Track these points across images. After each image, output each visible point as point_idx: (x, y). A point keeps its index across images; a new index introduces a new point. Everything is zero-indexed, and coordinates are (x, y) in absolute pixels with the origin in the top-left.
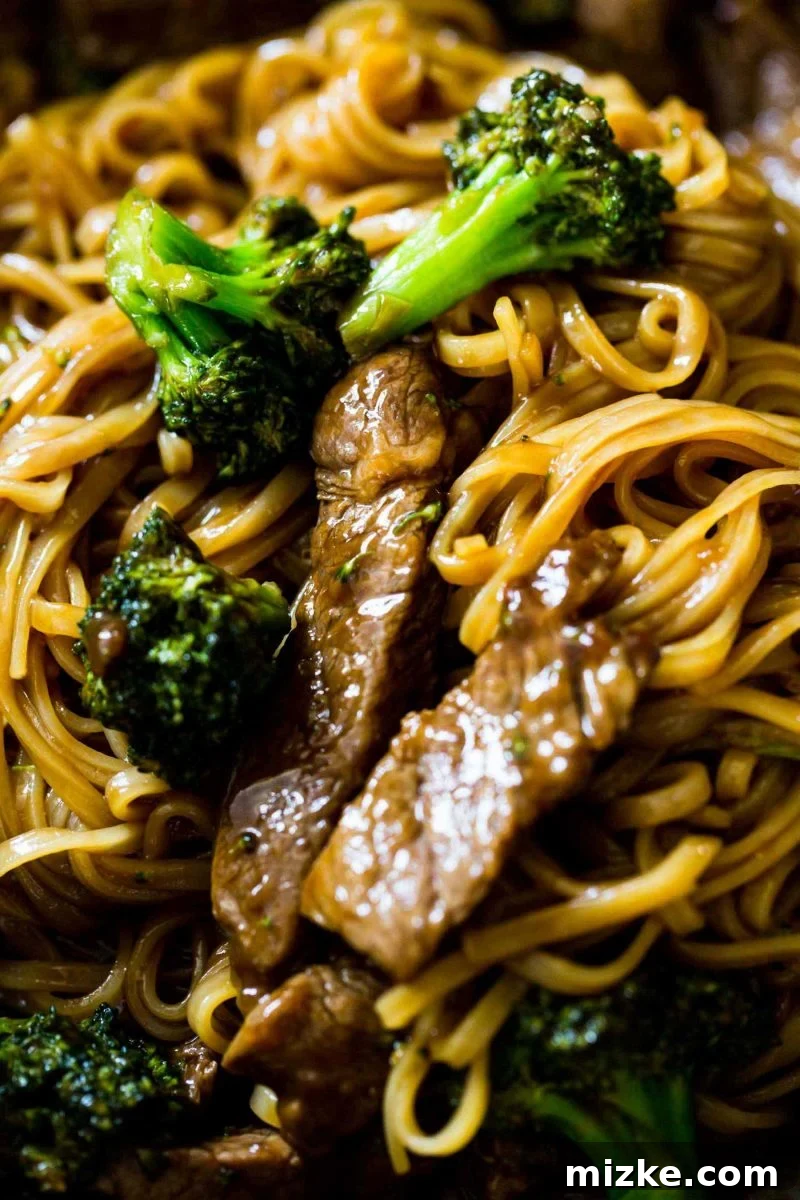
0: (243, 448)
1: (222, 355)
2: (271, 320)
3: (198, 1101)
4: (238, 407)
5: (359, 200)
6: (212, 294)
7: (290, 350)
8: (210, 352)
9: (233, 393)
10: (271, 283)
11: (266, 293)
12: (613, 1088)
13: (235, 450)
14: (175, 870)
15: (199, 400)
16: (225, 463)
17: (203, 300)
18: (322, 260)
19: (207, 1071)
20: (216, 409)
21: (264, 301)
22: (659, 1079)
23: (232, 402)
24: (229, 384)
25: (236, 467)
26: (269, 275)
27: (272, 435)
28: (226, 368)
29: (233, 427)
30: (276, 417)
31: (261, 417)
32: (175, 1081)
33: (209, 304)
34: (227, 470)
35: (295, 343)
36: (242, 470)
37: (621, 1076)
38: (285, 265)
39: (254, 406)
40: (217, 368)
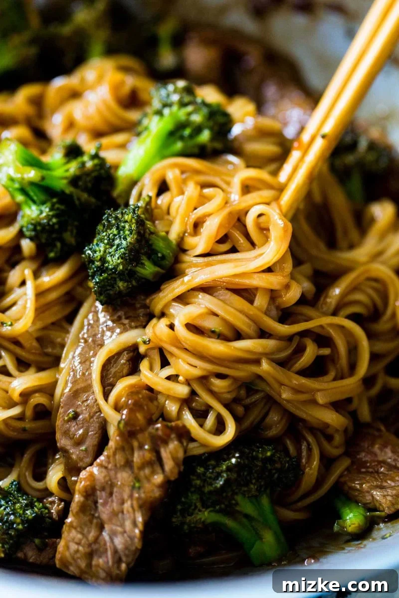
0: (59, 245)
1: (49, 204)
2: (69, 190)
3: (57, 519)
4: (56, 227)
5: (105, 141)
6: (43, 178)
7: (77, 202)
8: (43, 203)
9: (54, 220)
10: (68, 174)
11: (65, 178)
13: (55, 246)
14: (40, 424)
15: (39, 224)
16: (51, 251)
17: (39, 181)
18: (89, 164)
19: (60, 507)
20: (47, 227)
21: (65, 182)
23: (54, 224)
24: (53, 216)
25: (56, 253)
26: (67, 171)
27: (69, 238)
28: (51, 210)
29: (54, 236)
30: (72, 232)
31: (66, 231)
32: (47, 511)
33: (43, 183)
34: (52, 255)
35: (79, 199)
36: (58, 254)
38: (73, 167)
39: (63, 226)
40: (47, 210)
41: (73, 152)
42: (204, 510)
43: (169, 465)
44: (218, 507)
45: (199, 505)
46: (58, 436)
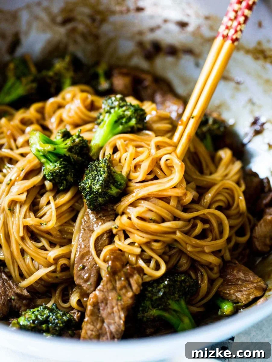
0: (65, 182)
1: (59, 162)
2: (68, 154)
3: (78, 321)
4: (63, 173)
5: (82, 128)
6: (55, 149)
7: (72, 160)
8: (56, 162)
9: (62, 170)
10: (66, 146)
11: (66, 148)
12: (169, 305)
13: (63, 183)
14: (64, 273)
15: (55, 172)
16: (61, 187)
17: (53, 151)
18: (77, 140)
19: (79, 314)
20: (59, 174)
21: (66, 150)
22: (178, 301)
23: (62, 172)
24: (61, 168)
25: (63, 187)
26: (66, 144)
27: (70, 178)
28: (60, 165)
29: (62, 178)
30: (71, 175)
31: (68, 175)
32: (72, 317)
33: (55, 152)
34: (62, 188)
35: (73, 159)
36: (65, 187)
37: (170, 302)
38: (69, 142)
39: (66, 172)
40: (58, 165)
41: (66, 135)
42: (153, 309)
43: (135, 287)
44: (160, 307)
45: (150, 307)
46: (75, 278)
